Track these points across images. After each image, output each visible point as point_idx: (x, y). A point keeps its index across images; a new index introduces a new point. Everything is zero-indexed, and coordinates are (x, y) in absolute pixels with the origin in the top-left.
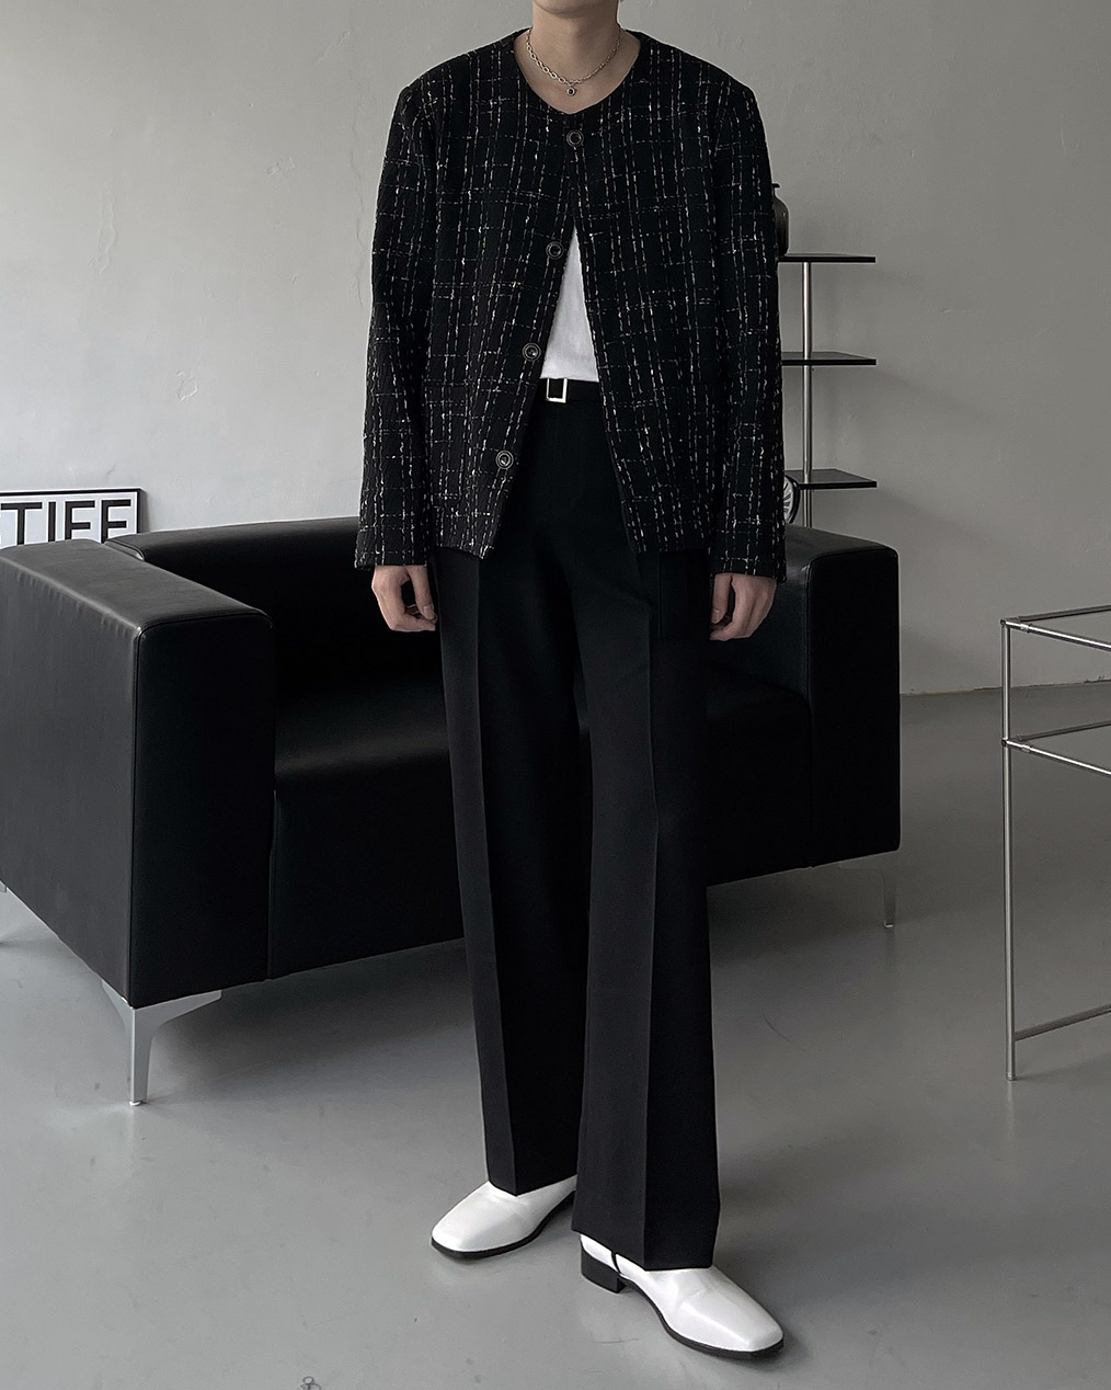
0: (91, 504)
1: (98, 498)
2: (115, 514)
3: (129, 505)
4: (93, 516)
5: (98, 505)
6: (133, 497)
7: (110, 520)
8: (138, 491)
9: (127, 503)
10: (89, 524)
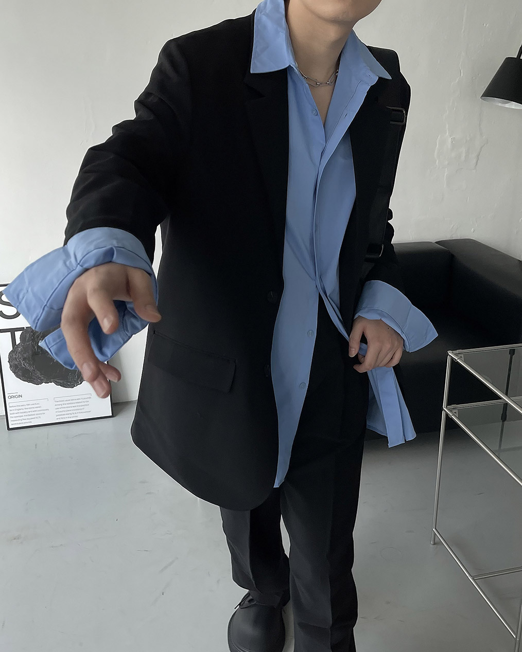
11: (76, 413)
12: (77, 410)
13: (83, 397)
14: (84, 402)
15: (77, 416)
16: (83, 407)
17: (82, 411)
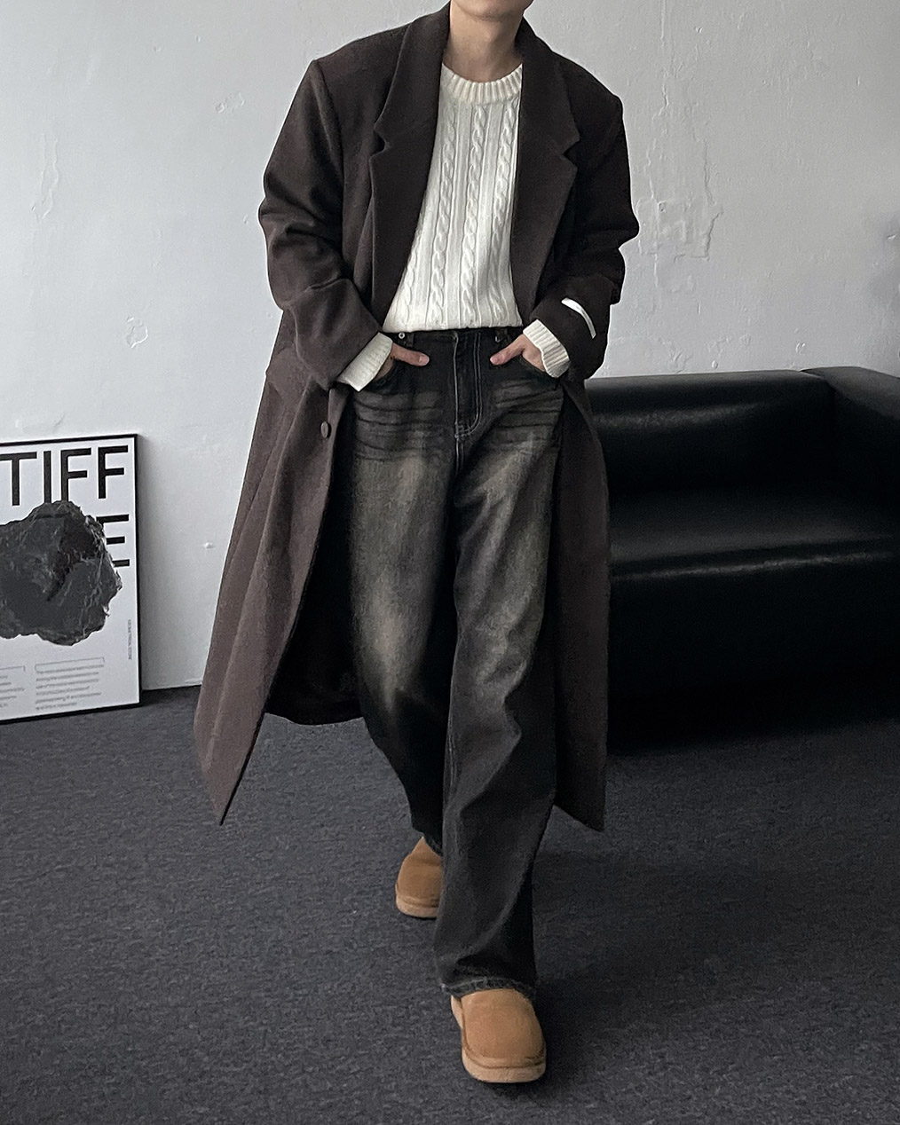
0: (87, 452)
1: (95, 446)
2: (112, 461)
3: (127, 451)
4: (90, 464)
5: (95, 453)
6: (130, 443)
7: (107, 467)
8: (135, 436)
9: (124, 449)
10: (86, 472)
11: (72, 697)
12: (76, 690)
13: (91, 663)
14: (88, 674)
15: (73, 704)
16: (89, 684)
17: (85, 692)
